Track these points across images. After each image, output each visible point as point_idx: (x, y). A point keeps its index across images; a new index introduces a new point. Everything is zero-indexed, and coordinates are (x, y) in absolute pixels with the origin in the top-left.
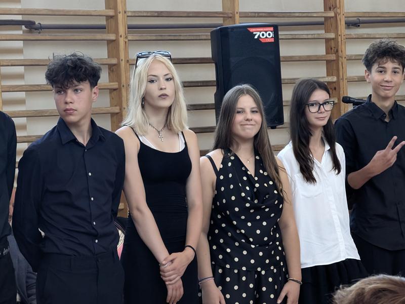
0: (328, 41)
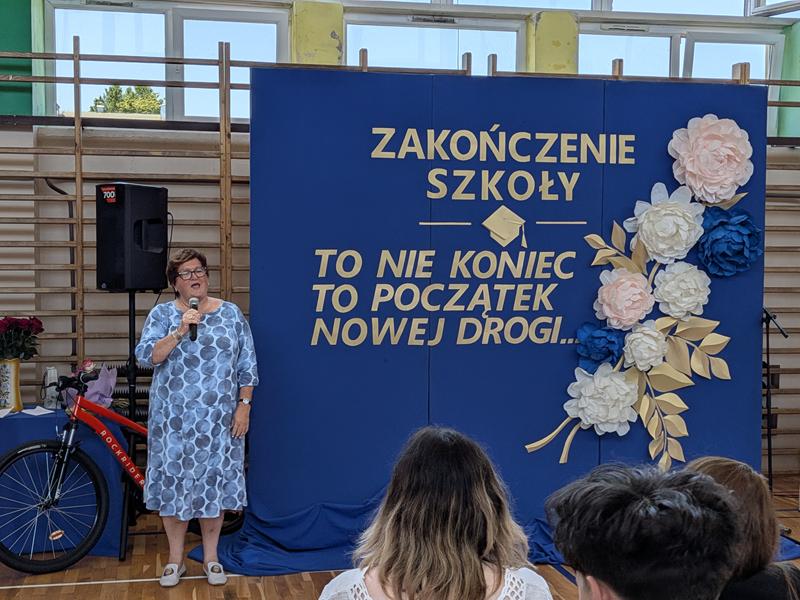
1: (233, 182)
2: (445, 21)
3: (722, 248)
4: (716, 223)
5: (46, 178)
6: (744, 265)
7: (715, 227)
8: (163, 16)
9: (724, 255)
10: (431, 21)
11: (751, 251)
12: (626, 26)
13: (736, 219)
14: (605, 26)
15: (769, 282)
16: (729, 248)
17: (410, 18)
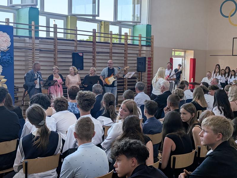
0: (93, 56)
3: (5, 60)
4: (3, 55)
6: (9, 64)
7: (3, 56)
9: (5, 62)
11: (11, 61)
13: (7, 54)
15: (15, 68)
16: (6, 60)
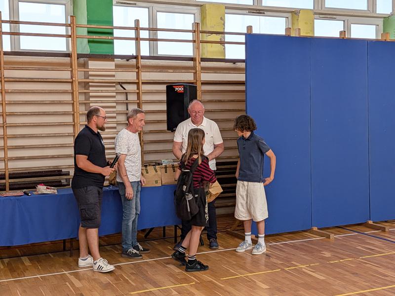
1: (202, 83)
2: (261, 13)
5: (119, 83)
8: (147, 9)
10: (255, 13)
12: (329, 16)
14: (321, 16)
17: (247, 11)
